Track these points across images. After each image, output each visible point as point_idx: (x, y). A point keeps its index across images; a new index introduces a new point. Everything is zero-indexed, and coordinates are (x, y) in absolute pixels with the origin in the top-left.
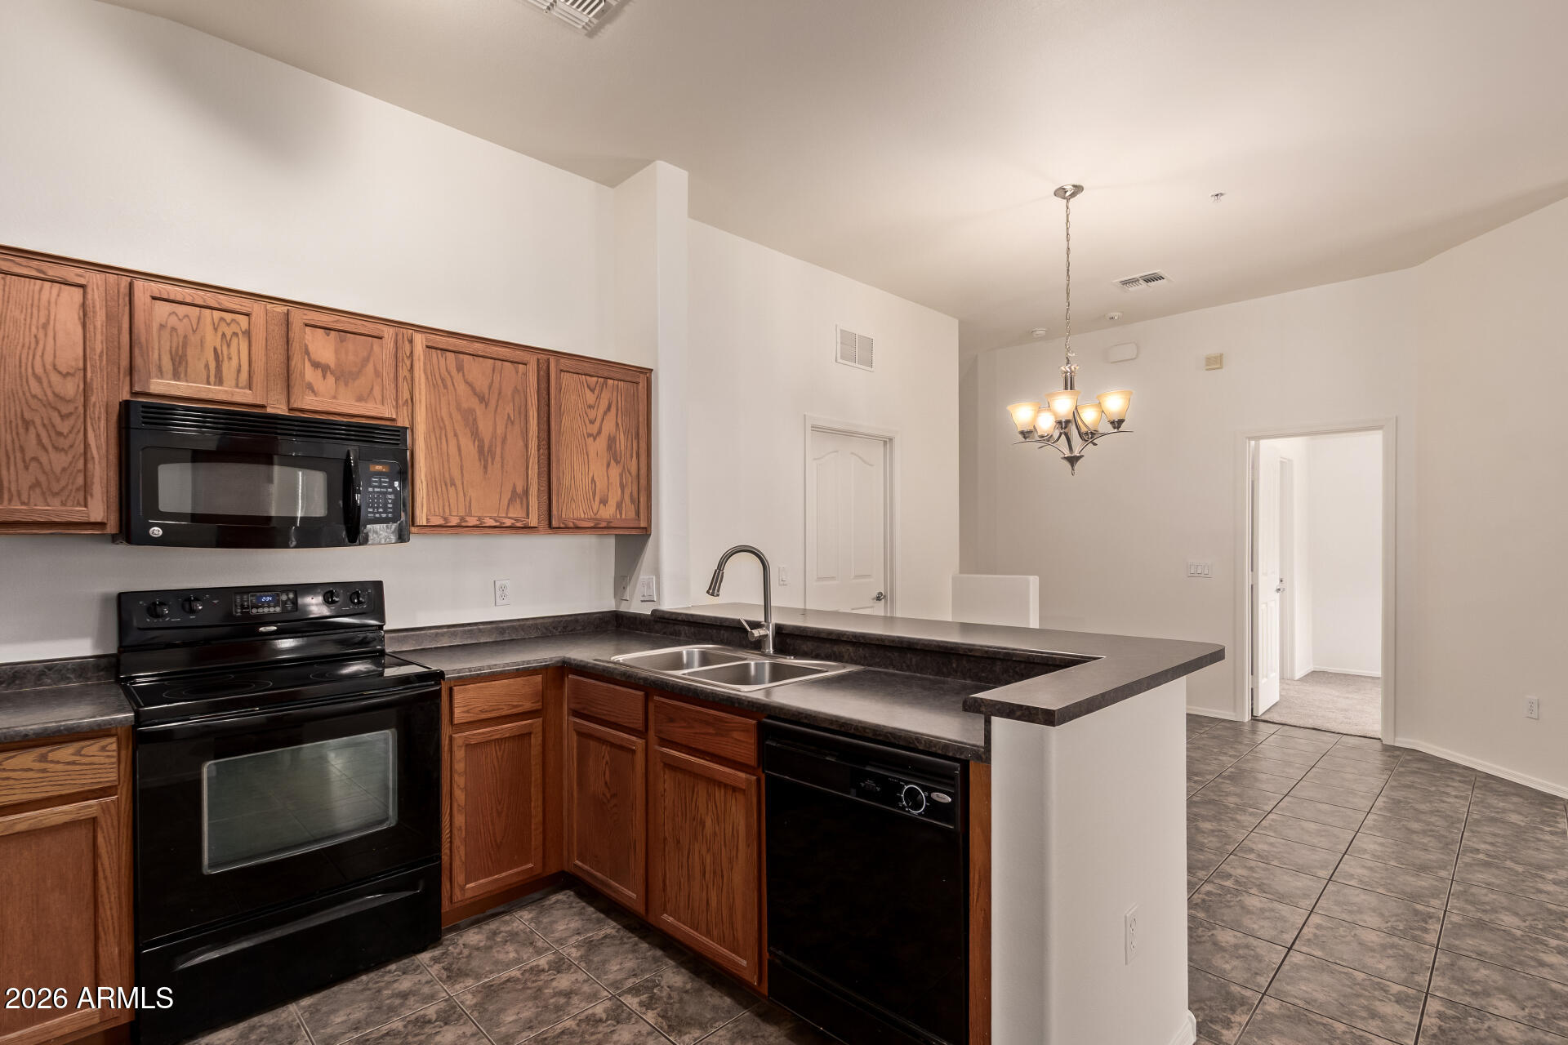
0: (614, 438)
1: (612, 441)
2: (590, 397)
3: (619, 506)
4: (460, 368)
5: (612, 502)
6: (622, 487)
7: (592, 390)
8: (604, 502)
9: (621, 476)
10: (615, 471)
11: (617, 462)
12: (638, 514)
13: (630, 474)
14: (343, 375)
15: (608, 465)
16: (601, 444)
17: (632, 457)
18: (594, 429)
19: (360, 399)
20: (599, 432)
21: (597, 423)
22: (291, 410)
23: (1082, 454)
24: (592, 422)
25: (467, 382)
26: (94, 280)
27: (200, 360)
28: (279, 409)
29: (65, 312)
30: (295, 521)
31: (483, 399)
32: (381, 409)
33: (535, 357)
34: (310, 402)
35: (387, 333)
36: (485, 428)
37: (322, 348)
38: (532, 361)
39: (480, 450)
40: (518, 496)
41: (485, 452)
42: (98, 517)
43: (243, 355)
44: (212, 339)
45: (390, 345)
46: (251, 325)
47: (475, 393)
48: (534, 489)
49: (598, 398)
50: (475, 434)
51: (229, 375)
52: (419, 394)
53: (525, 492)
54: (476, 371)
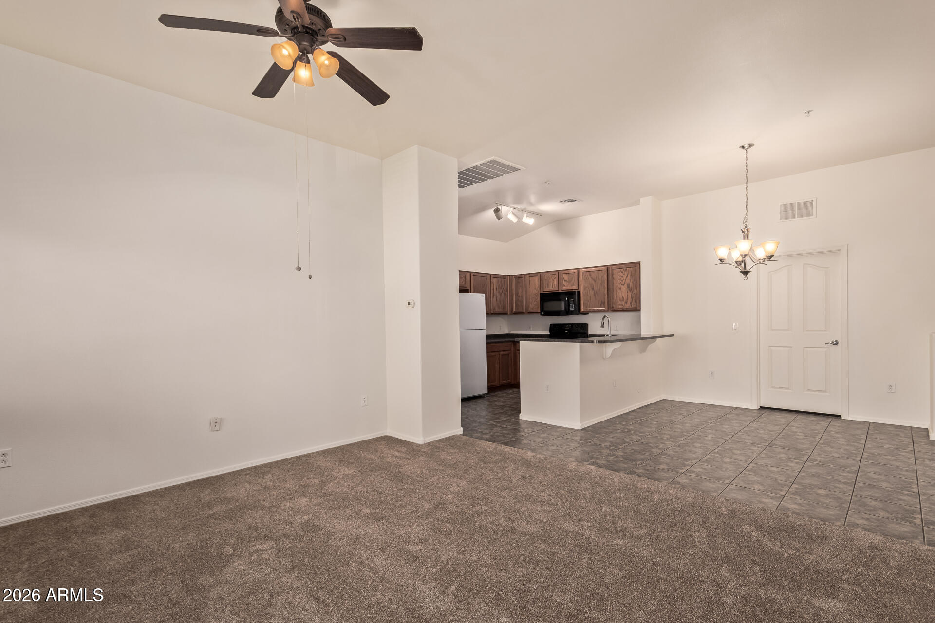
0: (629, 284)
1: (628, 285)
2: (622, 274)
3: (631, 303)
4: (590, 275)
5: (629, 303)
6: (632, 298)
7: (622, 272)
8: (626, 303)
9: (631, 295)
10: (630, 294)
11: (630, 291)
12: (637, 305)
14: (568, 282)
15: (628, 292)
16: (625, 286)
17: (635, 289)
18: (623, 283)
19: (572, 286)
20: (625, 283)
21: (624, 281)
22: (562, 290)
23: (750, 270)
24: (622, 281)
25: (592, 278)
26: (539, 275)
27: (550, 284)
28: (560, 291)
29: (536, 281)
30: (561, 311)
31: (594, 280)
32: (575, 287)
33: (606, 268)
34: (564, 288)
35: (576, 271)
36: (595, 288)
37: (566, 277)
38: (605, 268)
39: (594, 293)
40: (603, 303)
41: (595, 293)
42: (539, 311)
43: (555, 282)
44: (551, 280)
45: (576, 274)
46: (556, 276)
47: (593, 279)
48: (606, 301)
49: (624, 274)
50: (593, 289)
51: (553, 286)
52: (581, 282)
53: (604, 302)
54: (593, 275)
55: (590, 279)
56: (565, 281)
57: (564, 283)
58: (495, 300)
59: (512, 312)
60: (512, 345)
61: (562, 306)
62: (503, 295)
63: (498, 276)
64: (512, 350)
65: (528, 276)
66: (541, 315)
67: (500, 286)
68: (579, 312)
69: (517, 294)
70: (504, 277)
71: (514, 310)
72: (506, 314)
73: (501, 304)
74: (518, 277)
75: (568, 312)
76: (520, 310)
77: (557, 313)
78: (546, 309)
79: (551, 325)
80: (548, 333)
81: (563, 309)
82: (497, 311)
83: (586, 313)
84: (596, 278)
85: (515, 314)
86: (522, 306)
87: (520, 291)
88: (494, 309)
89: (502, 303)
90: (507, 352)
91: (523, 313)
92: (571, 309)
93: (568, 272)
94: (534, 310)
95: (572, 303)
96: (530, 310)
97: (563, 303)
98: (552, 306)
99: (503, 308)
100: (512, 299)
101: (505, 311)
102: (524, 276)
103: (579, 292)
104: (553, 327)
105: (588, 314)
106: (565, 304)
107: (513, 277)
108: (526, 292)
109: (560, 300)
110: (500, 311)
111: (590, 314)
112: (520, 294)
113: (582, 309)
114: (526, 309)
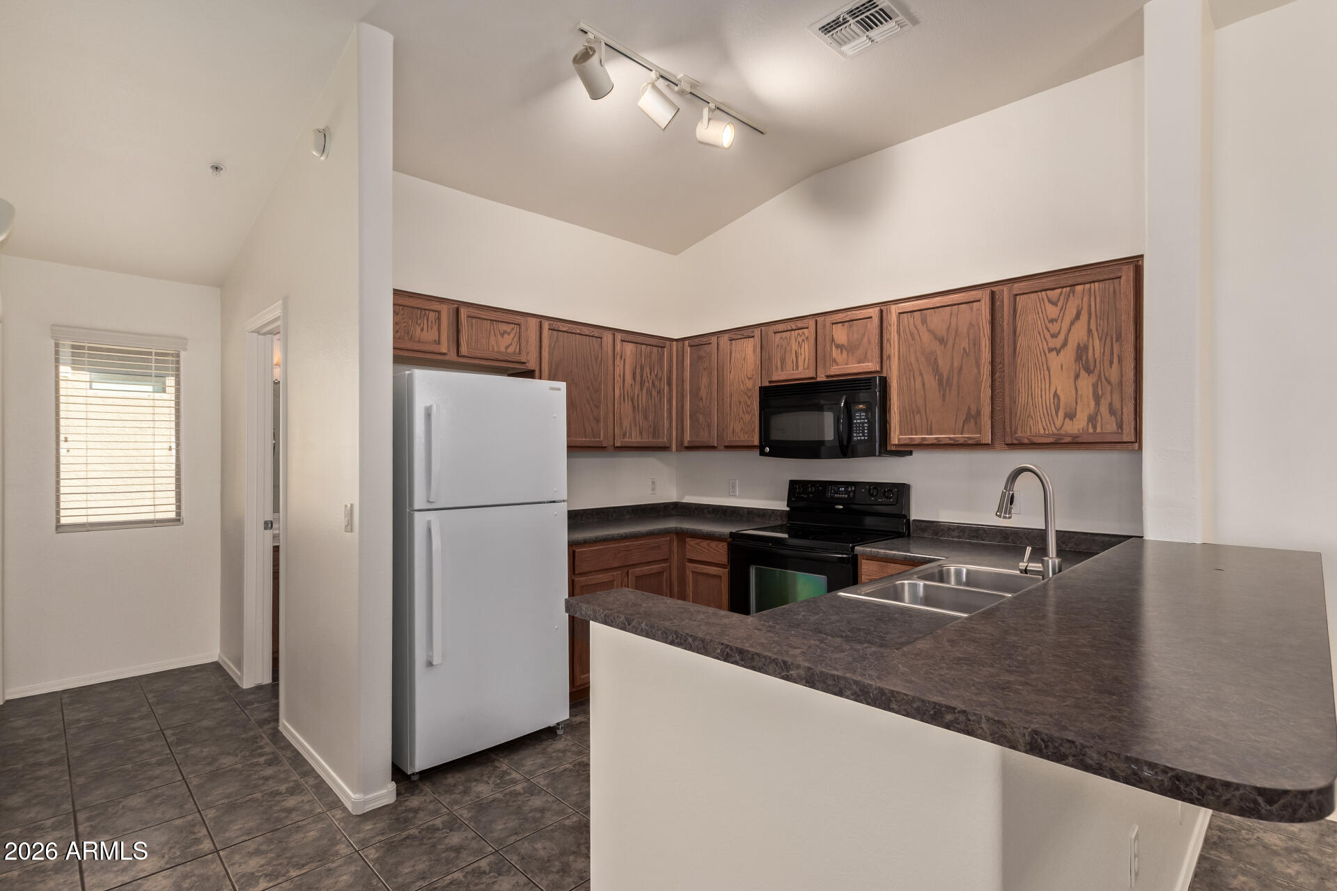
0: (1086, 348)
1: (1081, 351)
2: (1052, 311)
3: (1092, 419)
4: (924, 321)
5: (1083, 415)
6: (1097, 399)
7: (1055, 304)
8: (1070, 416)
9: (1095, 386)
10: (1086, 383)
11: (1090, 372)
12: (1121, 426)
13: (1109, 382)
14: (849, 348)
15: (1077, 377)
16: (1068, 355)
17: (1111, 362)
18: (1057, 342)
19: (860, 361)
20: (1065, 344)
21: (1062, 337)
24: (1056, 336)
25: (929, 331)
26: (757, 332)
27: (790, 358)
28: (821, 378)
29: (750, 350)
30: (822, 443)
31: (942, 341)
32: (871, 366)
33: (988, 291)
34: (834, 370)
35: (874, 312)
36: (944, 365)
37: (841, 335)
38: (985, 296)
39: (940, 383)
40: (973, 417)
41: (944, 384)
42: (756, 442)
43: (806, 351)
44: (794, 346)
45: (876, 320)
46: (809, 333)
47: (936, 337)
48: (986, 410)
49: (1063, 309)
50: (936, 371)
51: (801, 364)
52: (893, 349)
53: (979, 413)
54: (936, 320)
55: (926, 337)
56: (838, 346)
57: (835, 353)
58: (627, 407)
59: (682, 442)
60: (675, 544)
61: (827, 426)
62: (654, 393)
63: (640, 339)
64: (675, 558)
65: (726, 337)
66: (762, 453)
67: (647, 370)
68: (881, 446)
69: (695, 394)
70: (661, 343)
71: (687, 438)
72: (665, 448)
73: (646, 418)
74: (698, 343)
75: (845, 448)
76: (704, 438)
77: (811, 450)
78: (776, 435)
79: (793, 484)
80: (782, 506)
81: (829, 435)
82: (635, 439)
83: (904, 451)
84: (948, 330)
85: (691, 448)
86: (709, 426)
87: (704, 381)
88: (624, 435)
89: (651, 417)
90: (655, 567)
91: (712, 448)
92: (857, 437)
93: (847, 317)
94: (743, 438)
95: (860, 418)
96: (731, 438)
97: (828, 418)
98: (793, 425)
99: (656, 431)
100: (682, 407)
101: (663, 440)
102: (714, 339)
103: (884, 382)
104: (797, 489)
105: (910, 453)
106: (837, 421)
107: (687, 343)
108: (721, 383)
109: (820, 408)
110: (647, 440)
111: (918, 456)
112: (703, 393)
113: (896, 437)
114: (720, 437)
